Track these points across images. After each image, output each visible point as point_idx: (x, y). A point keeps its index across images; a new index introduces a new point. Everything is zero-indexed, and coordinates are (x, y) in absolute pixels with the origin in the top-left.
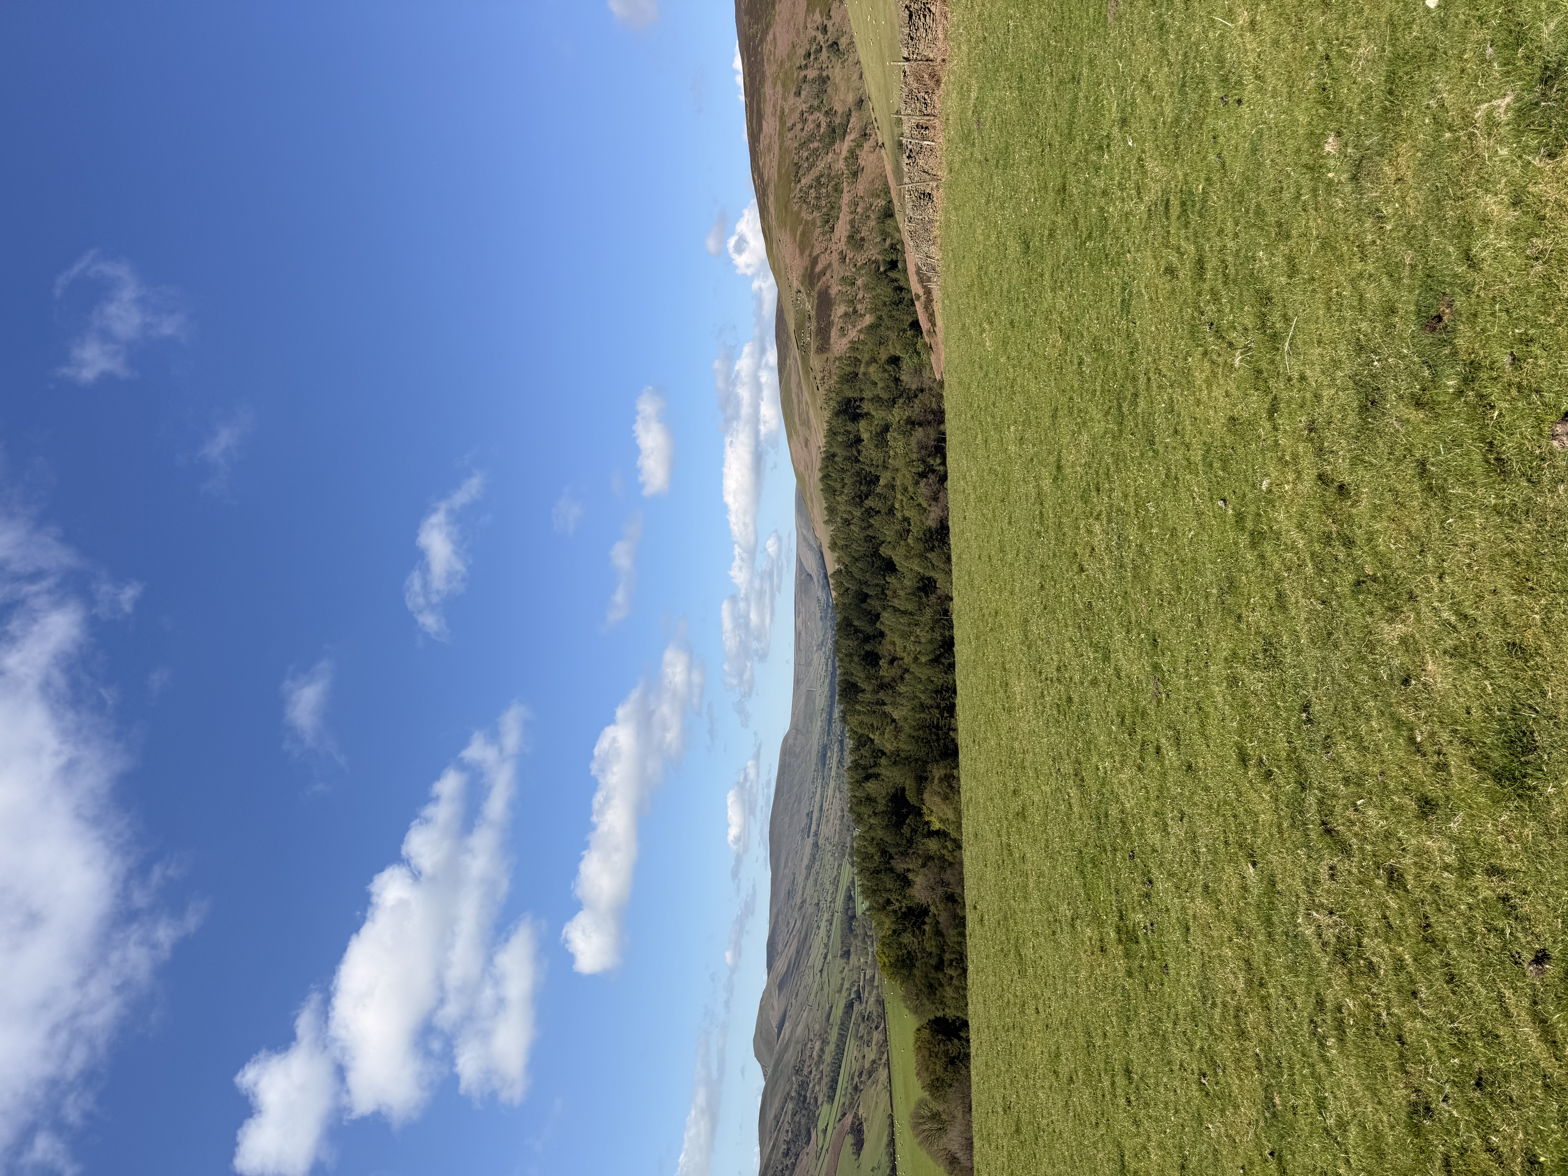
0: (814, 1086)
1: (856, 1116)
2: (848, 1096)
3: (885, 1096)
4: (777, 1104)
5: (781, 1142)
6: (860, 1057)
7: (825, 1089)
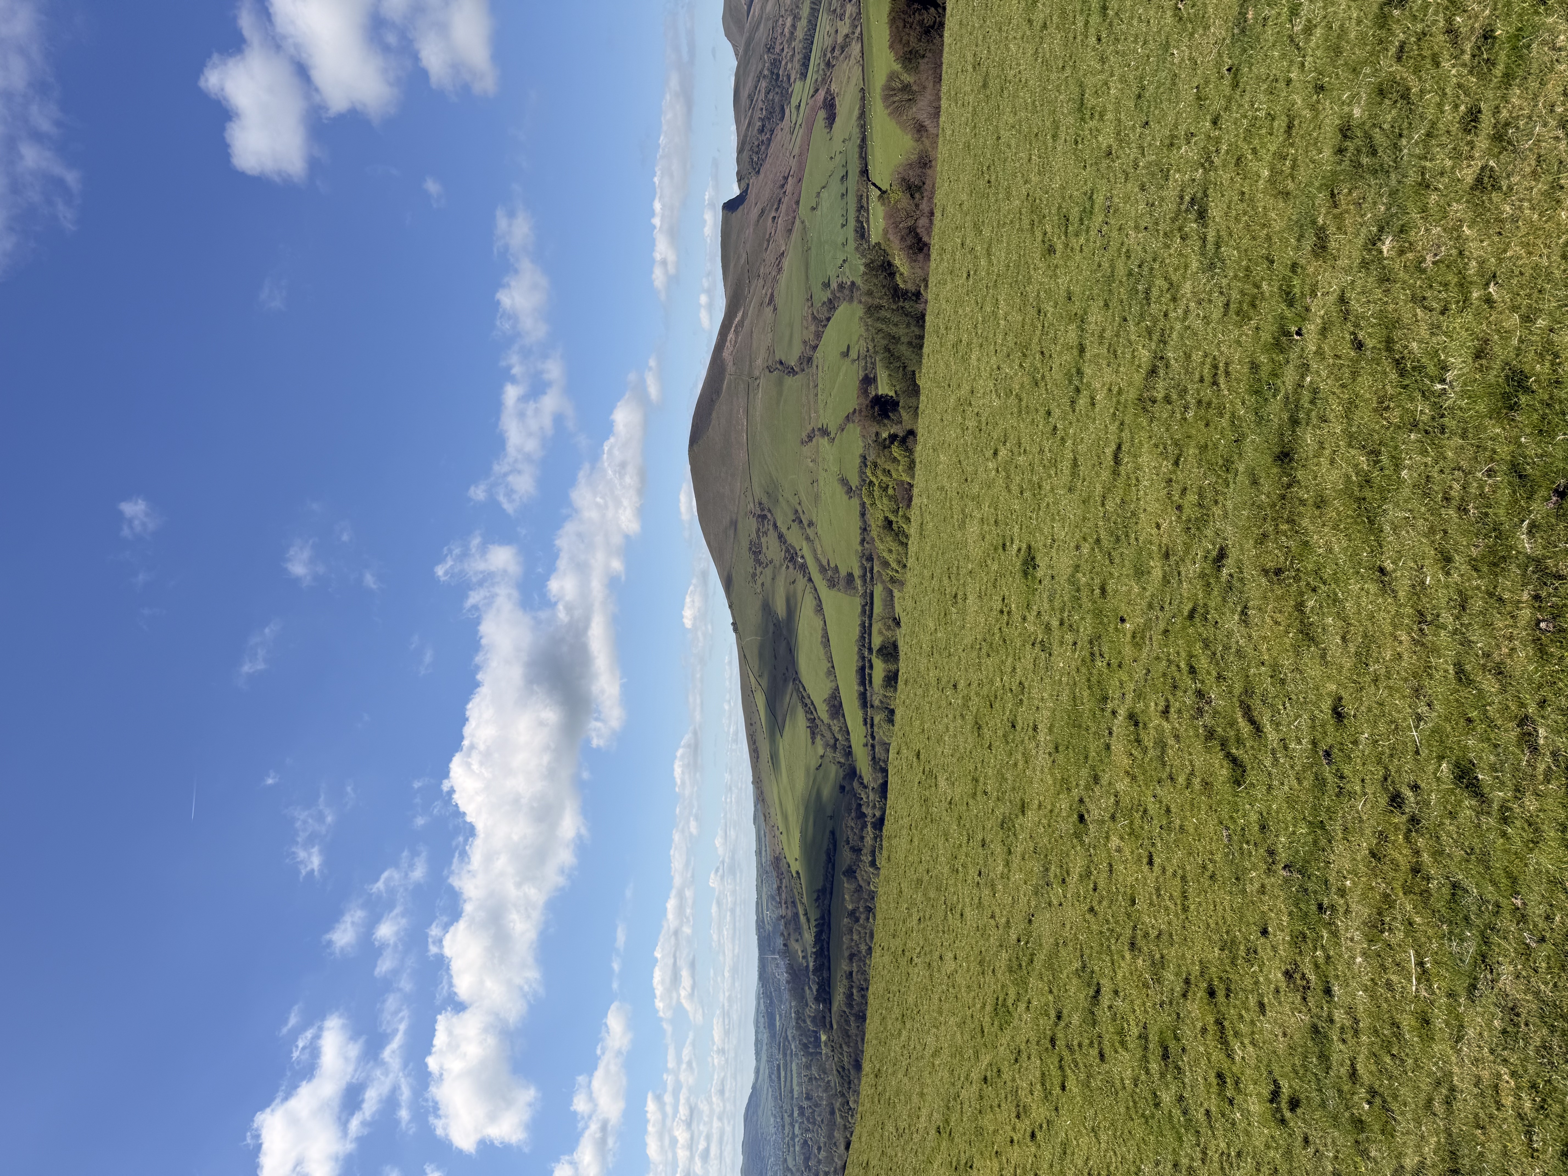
0: (786, 64)
1: (828, 91)
2: (821, 72)
3: (857, 71)
4: (750, 83)
5: (756, 119)
6: (833, 31)
7: (797, 66)
